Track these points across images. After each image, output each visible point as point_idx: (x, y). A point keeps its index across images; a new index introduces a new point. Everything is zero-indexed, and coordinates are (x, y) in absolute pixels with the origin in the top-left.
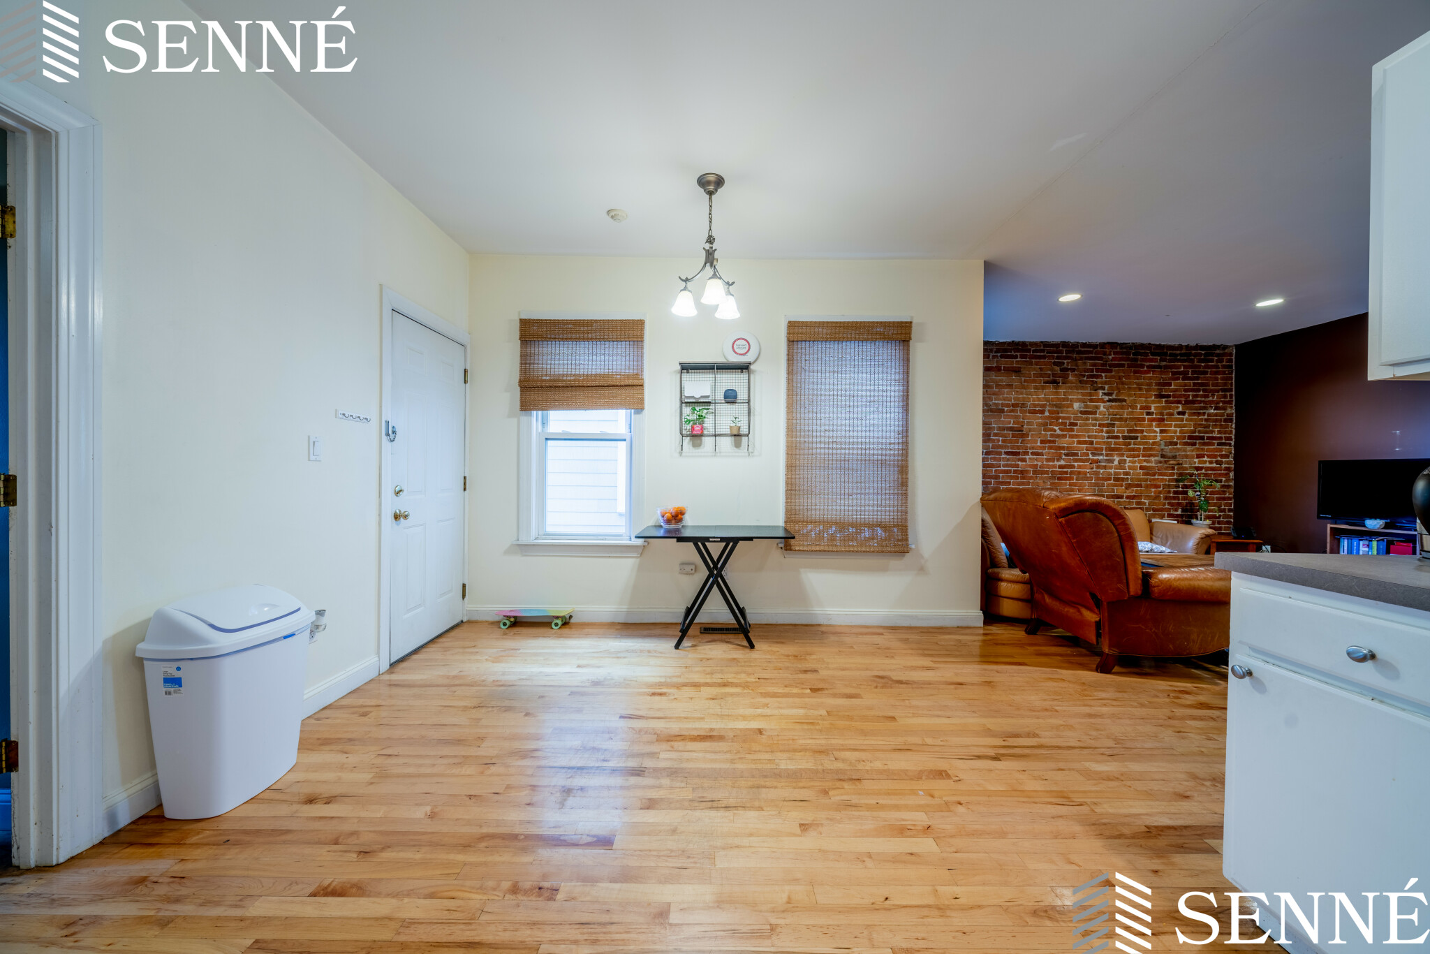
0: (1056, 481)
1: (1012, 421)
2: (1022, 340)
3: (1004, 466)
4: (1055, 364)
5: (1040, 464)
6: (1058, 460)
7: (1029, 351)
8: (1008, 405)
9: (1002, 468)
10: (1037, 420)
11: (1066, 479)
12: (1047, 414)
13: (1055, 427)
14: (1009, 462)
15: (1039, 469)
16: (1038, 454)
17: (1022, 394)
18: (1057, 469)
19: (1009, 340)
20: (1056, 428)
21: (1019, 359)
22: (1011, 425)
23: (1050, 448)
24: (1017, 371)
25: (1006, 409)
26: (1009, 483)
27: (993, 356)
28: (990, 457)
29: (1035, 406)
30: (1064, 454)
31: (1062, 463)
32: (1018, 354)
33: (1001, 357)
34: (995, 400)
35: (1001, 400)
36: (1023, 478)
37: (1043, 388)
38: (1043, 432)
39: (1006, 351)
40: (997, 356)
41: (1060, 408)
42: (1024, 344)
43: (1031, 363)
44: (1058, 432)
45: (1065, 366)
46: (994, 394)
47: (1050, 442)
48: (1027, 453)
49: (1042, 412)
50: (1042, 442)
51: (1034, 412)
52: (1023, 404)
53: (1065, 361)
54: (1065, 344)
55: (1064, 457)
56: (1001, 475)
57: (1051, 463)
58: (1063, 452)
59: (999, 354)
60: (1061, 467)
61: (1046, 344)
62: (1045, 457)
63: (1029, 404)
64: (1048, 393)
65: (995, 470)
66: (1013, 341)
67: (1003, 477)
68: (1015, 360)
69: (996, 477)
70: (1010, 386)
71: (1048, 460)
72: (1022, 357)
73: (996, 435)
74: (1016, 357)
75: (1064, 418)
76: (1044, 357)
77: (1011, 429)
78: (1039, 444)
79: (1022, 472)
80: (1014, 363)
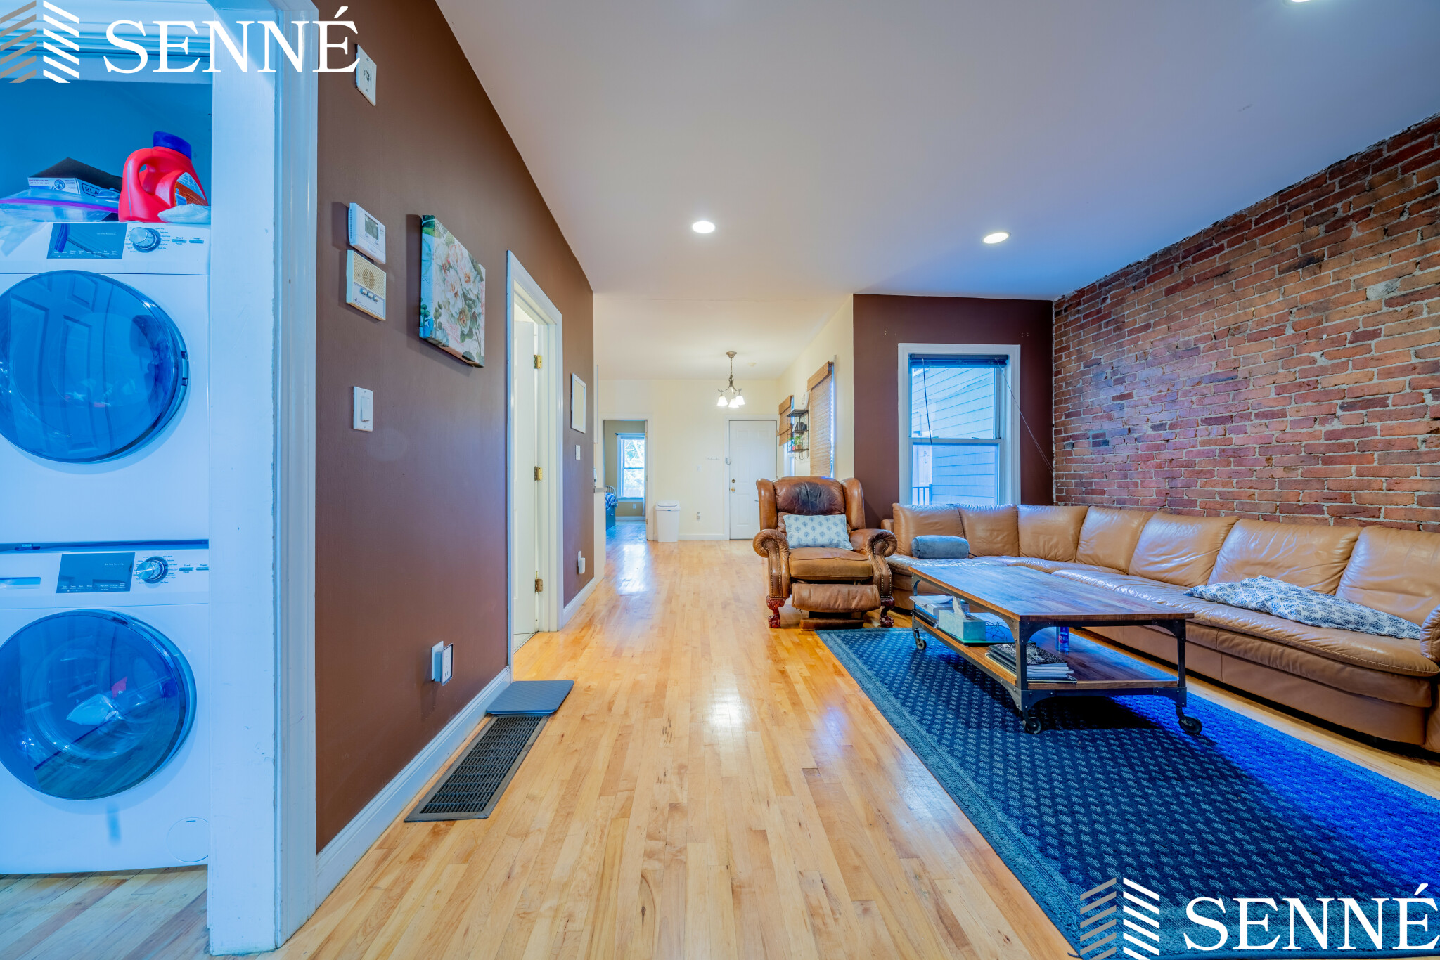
0: (1320, 466)
1: (1214, 363)
2: (1231, 214)
3: (1203, 444)
4: (1308, 224)
5: (1277, 434)
6: (1324, 421)
7: (1247, 225)
8: (1206, 339)
9: (1199, 448)
10: (1271, 347)
11: (1349, 460)
12: (1289, 331)
13: (1313, 354)
14: (1211, 437)
15: (1274, 443)
16: (1273, 415)
17: (1233, 310)
18: (1322, 441)
19: (1207, 225)
20: (1317, 355)
21: (1226, 250)
22: (1212, 372)
23: (1304, 398)
24: (1223, 273)
25: (1202, 346)
26: (1211, 473)
27: (1179, 267)
28: (1177, 431)
29: (1261, 323)
30: (1341, 407)
31: (1336, 425)
32: (1225, 242)
33: (1194, 261)
34: (1184, 335)
35: (1193, 333)
36: (1239, 464)
37: (1279, 283)
38: (1281, 371)
39: (1200, 247)
40: (1188, 262)
41: (1327, 309)
42: (1238, 217)
43: (1253, 247)
44: (1322, 361)
45: (1340, 214)
46: (1181, 328)
47: (1301, 385)
48: (1245, 417)
49: (1279, 331)
50: (1281, 390)
51: (1260, 336)
52: (1236, 328)
53: (1339, 205)
54: (1337, 169)
55: (1339, 412)
56: (1197, 460)
57: (1304, 430)
58: (1339, 402)
59: (1190, 259)
60: (1330, 435)
61: (1283, 195)
62: (1289, 418)
63: (1250, 323)
64: (1299, 287)
65: (1187, 453)
66: (1215, 224)
67: (1200, 462)
68: (1217, 256)
69: (1189, 464)
70: (1207, 305)
71: (1295, 424)
72: (1230, 245)
73: (1185, 394)
74: (1221, 248)
75: (1339, 329)
76: (1283, 221)
77: (1213, 379)
78: (1273, 395)
79: (1236, 452)
80: (1217, 261)
